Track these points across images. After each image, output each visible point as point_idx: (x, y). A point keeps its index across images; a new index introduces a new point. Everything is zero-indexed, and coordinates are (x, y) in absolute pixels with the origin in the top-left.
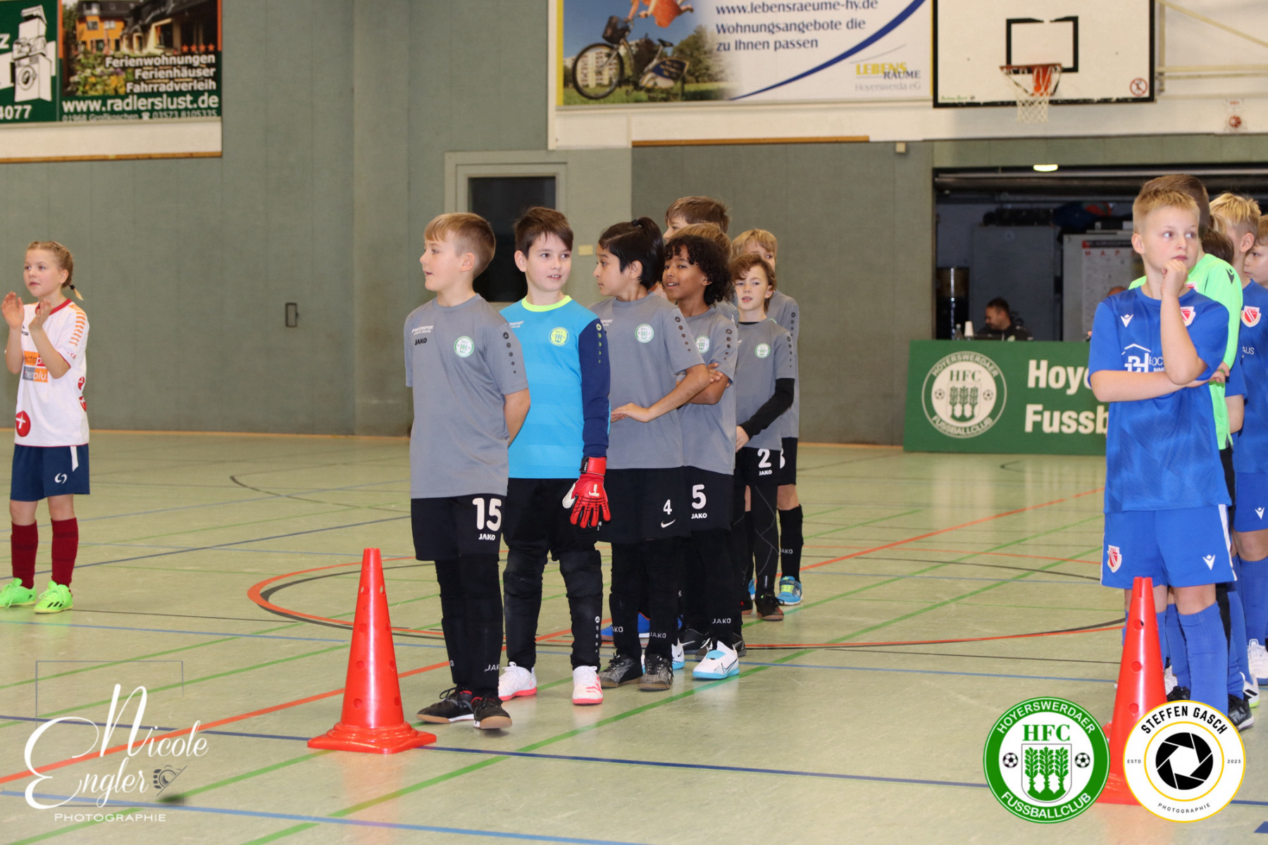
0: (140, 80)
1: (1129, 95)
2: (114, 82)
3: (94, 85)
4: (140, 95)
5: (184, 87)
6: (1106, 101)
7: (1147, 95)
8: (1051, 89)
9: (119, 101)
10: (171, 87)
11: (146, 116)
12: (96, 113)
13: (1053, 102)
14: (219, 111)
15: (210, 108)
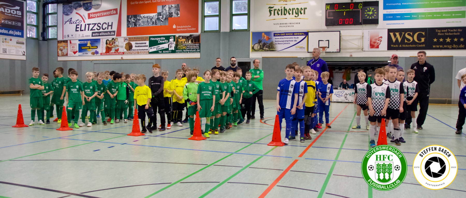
0: (188, 47)
1: (336, 51)
2: (184, 47)
3: (181, 48)
4: (188, 49)
5: (195, 48)
6: (333, 52)
7: (339, 51)
8: (325, 50)
9: (185, 50)
10: (192, 48)
11: (189, 52)
12: (181, 52)
13: (326, 52)
14: (200, 52)
15: (198, 51)
